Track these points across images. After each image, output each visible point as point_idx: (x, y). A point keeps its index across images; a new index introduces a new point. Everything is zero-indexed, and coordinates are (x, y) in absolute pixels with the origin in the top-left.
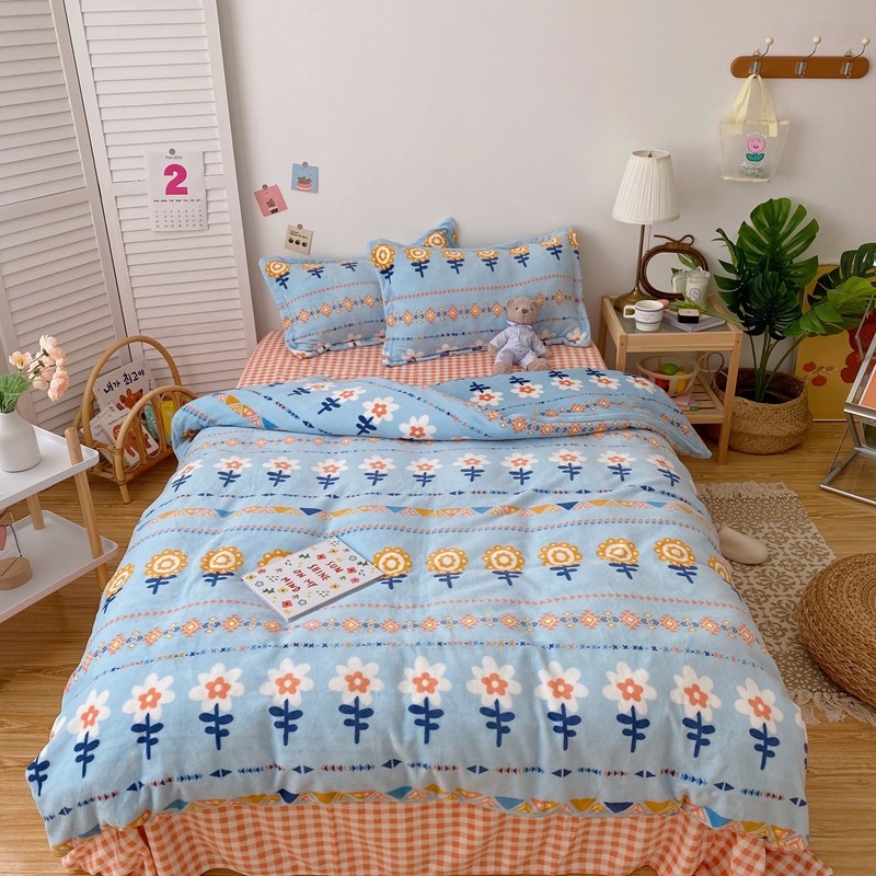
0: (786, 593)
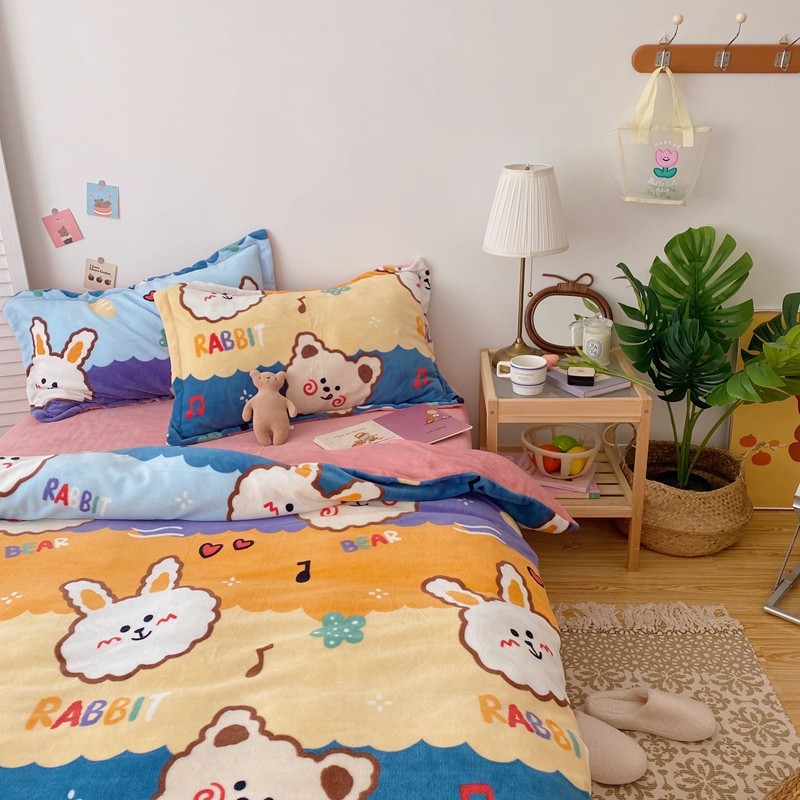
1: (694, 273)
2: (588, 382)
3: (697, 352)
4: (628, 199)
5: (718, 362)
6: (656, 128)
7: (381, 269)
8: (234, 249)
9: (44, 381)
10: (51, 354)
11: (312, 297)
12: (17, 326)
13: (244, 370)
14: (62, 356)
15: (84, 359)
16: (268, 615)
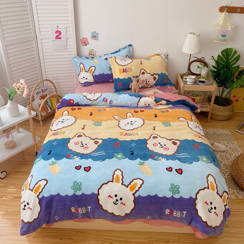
0: (227, 161)
1: (227, 58)
2: (203, 82)
3: (227, 76)
4: (215, 41)
5: (232, 79)
6: (223, 25)
7: (157, 54)
8: (124, 48)
9: (84, 78)
10: (85, 71)
11: (143, 60)
12: (76, 65)
13: (130, 77)
14: (88, 72)
15: (93, 73)
16: (153, 122)
